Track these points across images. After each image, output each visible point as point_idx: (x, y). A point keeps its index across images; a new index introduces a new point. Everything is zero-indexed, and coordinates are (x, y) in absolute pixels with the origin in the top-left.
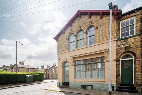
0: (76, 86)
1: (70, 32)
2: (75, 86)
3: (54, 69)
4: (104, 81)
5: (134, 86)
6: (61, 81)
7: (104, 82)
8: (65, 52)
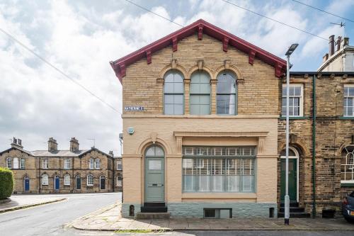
0: (187, 212)
1: (171, 65)
2: (185, 213)
3: (16, 160)
4: (255, 197)
5: (300, 206)
6: (137, 201)
7: (255, 201)
8: (154, 116)
